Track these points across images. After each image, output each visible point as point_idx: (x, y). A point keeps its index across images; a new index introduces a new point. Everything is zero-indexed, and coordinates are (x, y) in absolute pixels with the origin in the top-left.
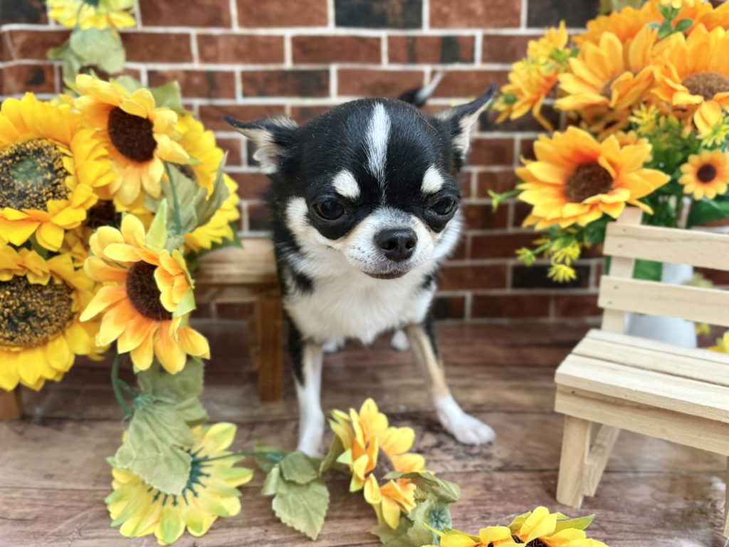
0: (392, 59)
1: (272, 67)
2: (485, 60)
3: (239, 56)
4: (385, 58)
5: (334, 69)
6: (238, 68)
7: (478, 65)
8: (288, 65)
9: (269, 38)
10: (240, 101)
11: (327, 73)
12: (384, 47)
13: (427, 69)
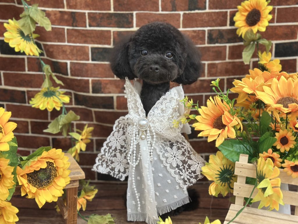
0: (164, 9)
1: (104, 12)
2: (210, 8)
3: (87, 6)
4: (160, 9)
5: (135, 13)
6: (87, 12)
7: (207, 10)
8: (112, 11)
10: (88, 28)
11: (132, 15)
13: (182, 13)
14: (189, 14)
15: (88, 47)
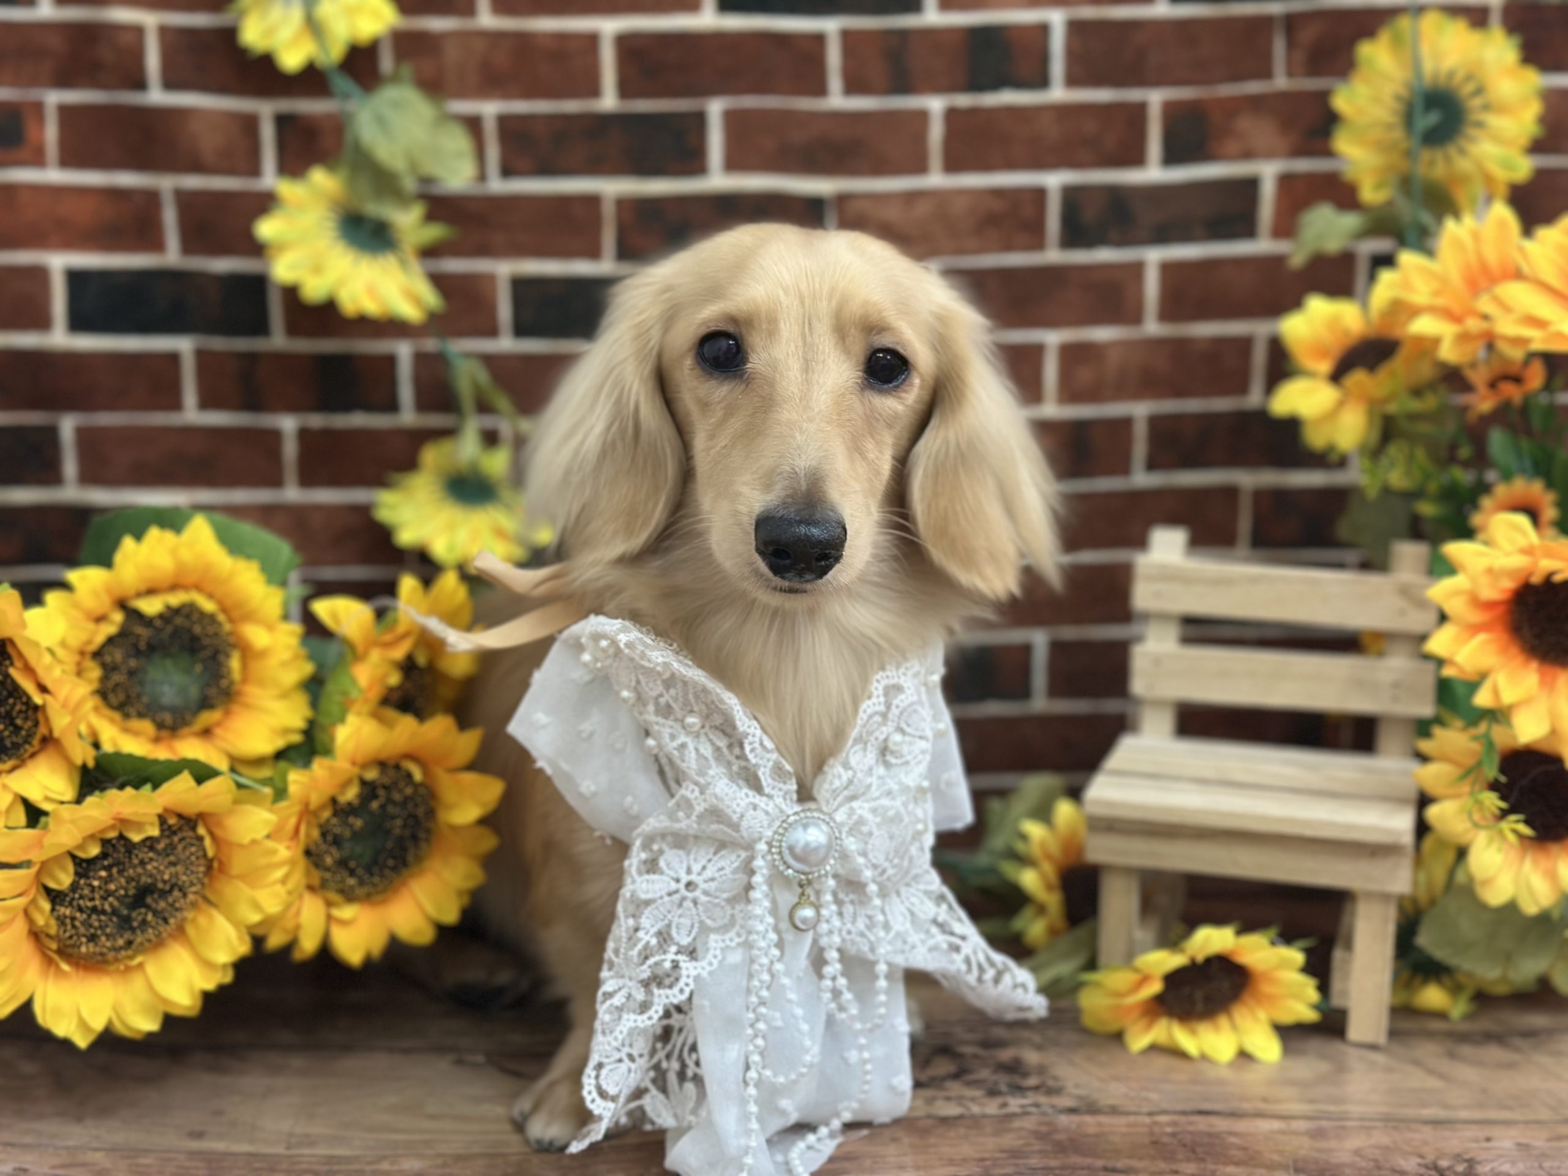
0: (853, 86)
1: (571, 106)
2: (1072, 81)
3: (493, 81)
4: (835, 81)
5: (715, 108)
6: (489, 109)
7: (1058, 93)
8: (609, 101)
9: (562, 37)
10: (496, 184)
11: (699, 119)
12: (834, 57)
13: (936, 105)
14: (973, 112)
15: (491, 278)
